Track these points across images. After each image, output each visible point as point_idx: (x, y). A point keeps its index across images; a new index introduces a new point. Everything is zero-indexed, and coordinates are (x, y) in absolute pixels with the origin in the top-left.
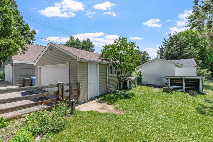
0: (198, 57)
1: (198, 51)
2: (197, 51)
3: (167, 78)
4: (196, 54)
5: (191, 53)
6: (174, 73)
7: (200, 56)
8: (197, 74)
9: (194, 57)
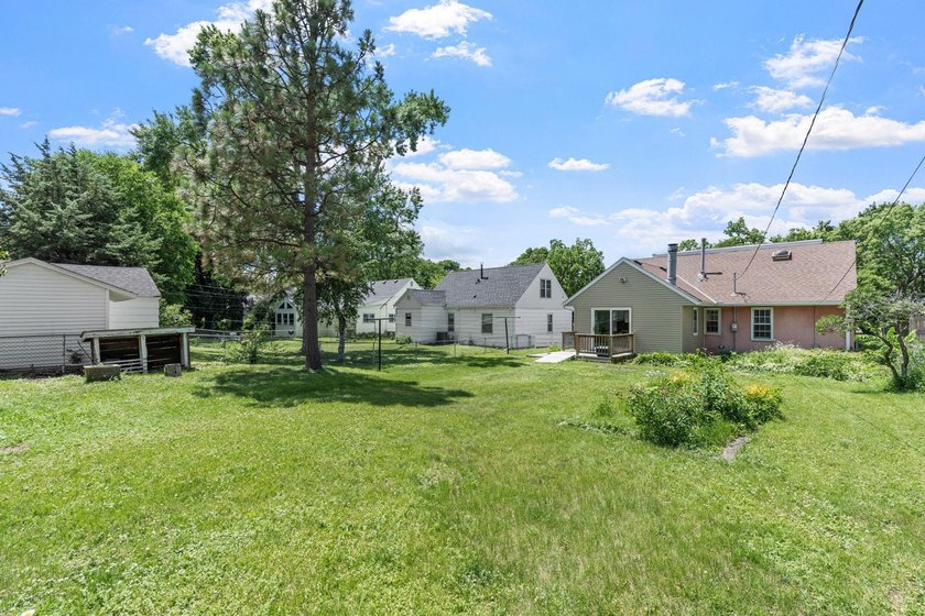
0: (156, 262)
1: (156, 244)
2: (152, 243)
3: (90, 336)
4: (149, 253)
5: (133, 245)
6: (105, 318)
7: (161, 261)
8: (160, 323)
9: (145, 262)
